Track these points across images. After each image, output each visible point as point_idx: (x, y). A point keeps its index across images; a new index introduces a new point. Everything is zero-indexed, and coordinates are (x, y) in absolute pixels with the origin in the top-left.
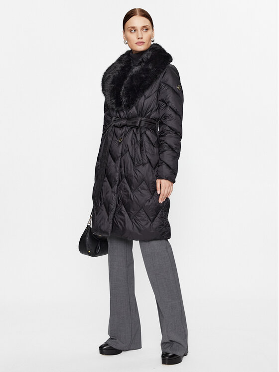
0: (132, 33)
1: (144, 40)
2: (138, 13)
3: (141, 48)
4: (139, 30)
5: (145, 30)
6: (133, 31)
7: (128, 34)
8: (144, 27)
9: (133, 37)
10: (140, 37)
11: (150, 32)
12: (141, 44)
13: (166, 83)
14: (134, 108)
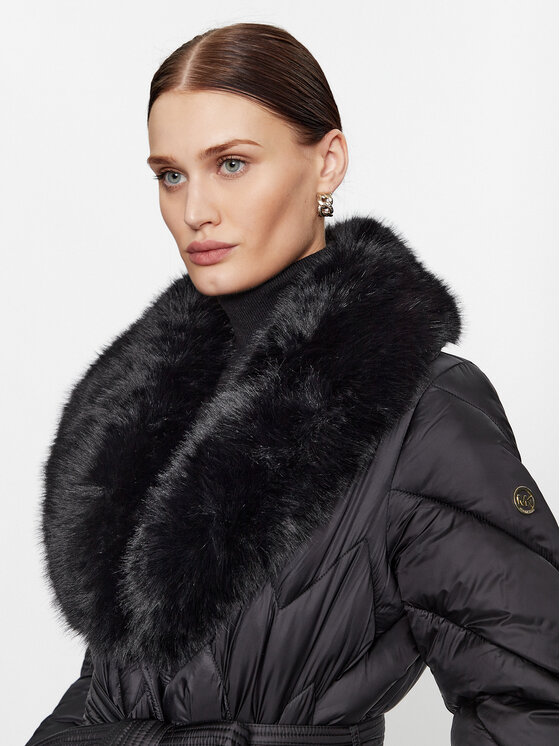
13: (429, 488)
14: (207, 661)
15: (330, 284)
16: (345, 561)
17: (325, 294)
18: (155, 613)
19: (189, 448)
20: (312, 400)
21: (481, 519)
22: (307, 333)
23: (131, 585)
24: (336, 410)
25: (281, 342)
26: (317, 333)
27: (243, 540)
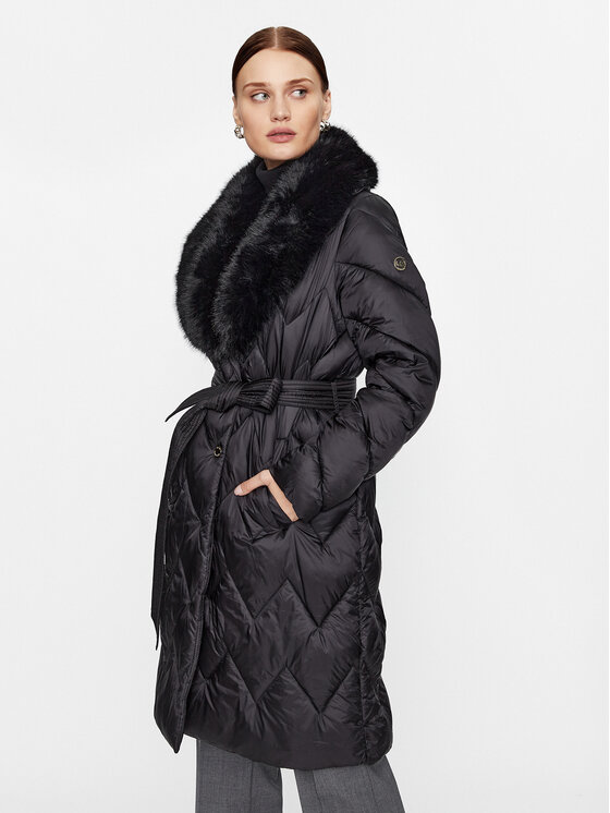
0: (254, 101)
1: (293, 125)
2: (276, 40)
3: (284, 151)
4: (279, 94)
5: (297, 93)
6: (260, 97)
7: (246, 104)
8: (294, 82)
9: (261, 116)
10: (280, 114)
11: (313, 99)
12: (285, 138)
13: (353, 261)
14: (258, 353)
15: (305, 162)
16: (316, 300)
17: (303, 168)
18: (229, 332)
19: (238, 252)
20: (293, 220)
21: (377, 273)
22: (294, 189)
23: (216, 321)
24: (305, 223)
25: (282, 195)
26: (299, 187)
27: (265, 291)
